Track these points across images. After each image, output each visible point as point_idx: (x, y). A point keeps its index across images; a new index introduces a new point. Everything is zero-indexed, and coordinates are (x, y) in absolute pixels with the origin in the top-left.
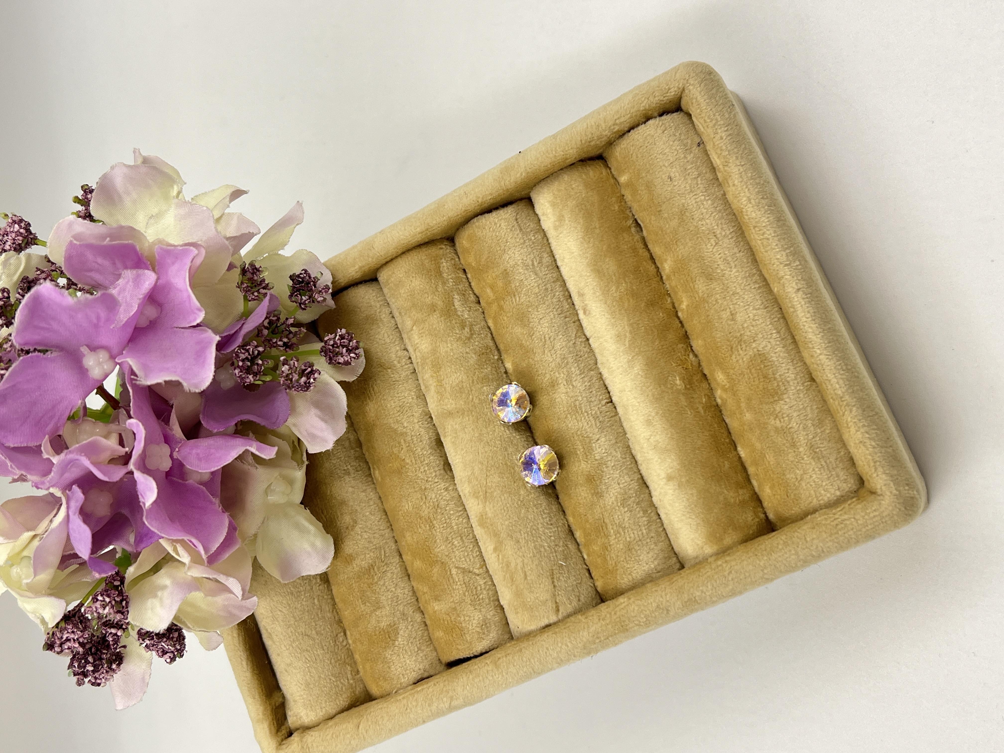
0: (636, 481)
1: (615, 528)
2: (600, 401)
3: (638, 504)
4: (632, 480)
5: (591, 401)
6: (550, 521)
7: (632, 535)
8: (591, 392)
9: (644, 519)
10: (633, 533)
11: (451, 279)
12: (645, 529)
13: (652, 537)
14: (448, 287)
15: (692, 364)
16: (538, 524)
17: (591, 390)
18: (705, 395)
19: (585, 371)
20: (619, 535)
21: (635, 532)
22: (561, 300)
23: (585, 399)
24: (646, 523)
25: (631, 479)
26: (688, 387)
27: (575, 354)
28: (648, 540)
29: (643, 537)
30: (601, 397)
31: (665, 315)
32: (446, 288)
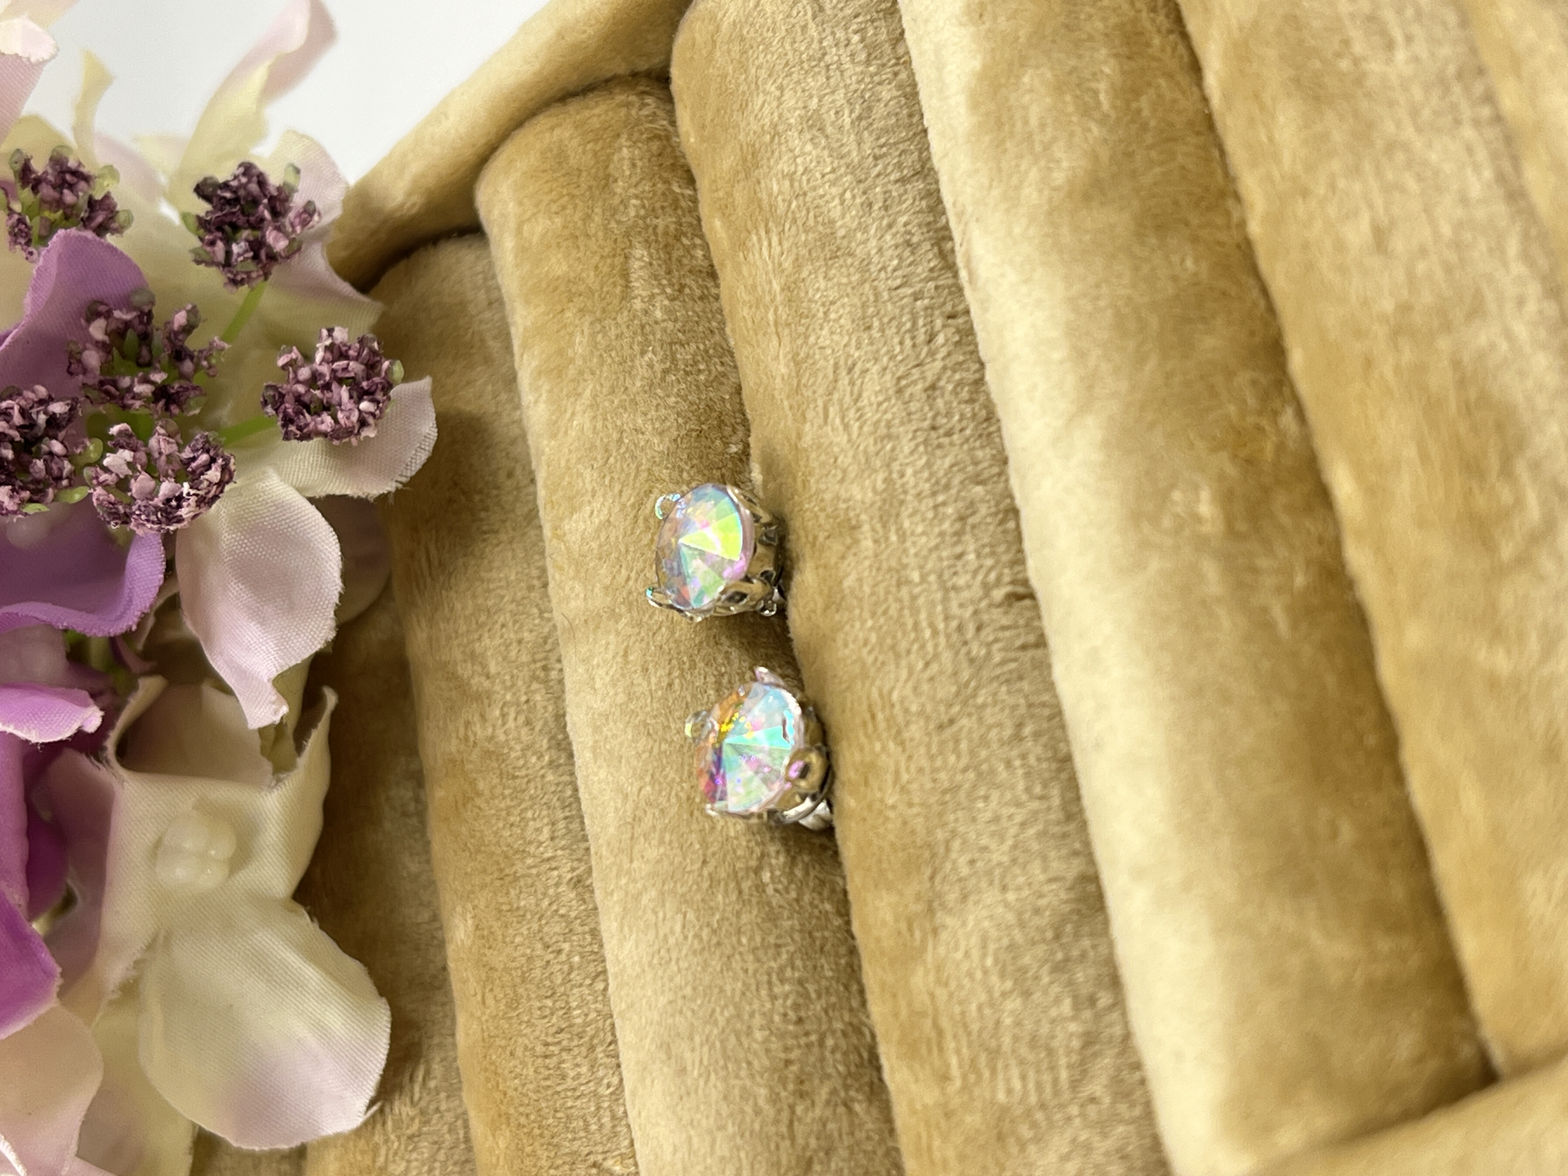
0: (1068, 884)
1: (965, 1050)
2: (987, 588)
3: (1058, 968)
4: (1051, 880)
5: (955, 588)
6: (796, 1007)
7: (1017, 1084)
8: (959, 556)
9: (1073, 1027)
10: (1023, 1078)
11: (636, 197)
12: (1070, 1067)
13: (1093, 1100)
14: (619, 222)
15: (1280, 447)
16: (752, 1015)
17: (958, 549)
18: (1309, 563)
19: (956, 481)
20: (972, 1078)
21: (1031, 1075)
22: (915, 240)
23: (932, 578)
24: (1076, 1044)
25: (1051, 874)
26: (1242, 526)
27: (926, 424)
28: (1074, 1110)
29: (1056, 1093)
30: (993, 576)
31: (1204, 266)
32: (613, 225)
